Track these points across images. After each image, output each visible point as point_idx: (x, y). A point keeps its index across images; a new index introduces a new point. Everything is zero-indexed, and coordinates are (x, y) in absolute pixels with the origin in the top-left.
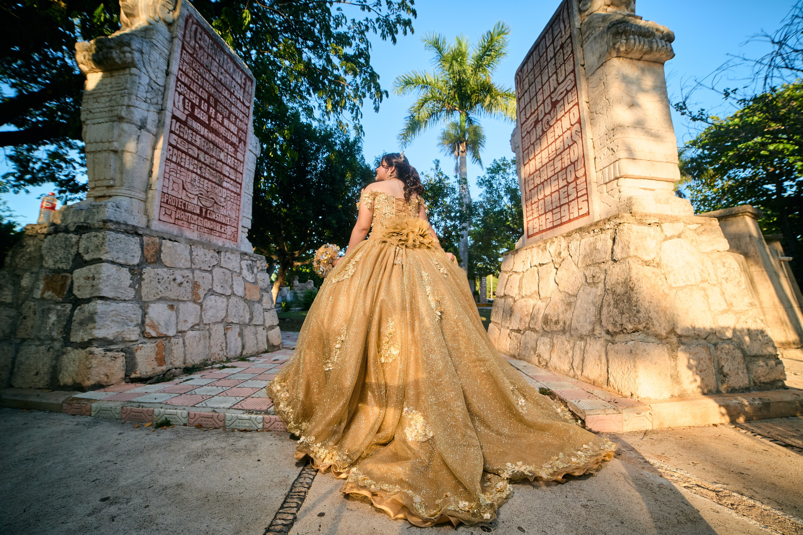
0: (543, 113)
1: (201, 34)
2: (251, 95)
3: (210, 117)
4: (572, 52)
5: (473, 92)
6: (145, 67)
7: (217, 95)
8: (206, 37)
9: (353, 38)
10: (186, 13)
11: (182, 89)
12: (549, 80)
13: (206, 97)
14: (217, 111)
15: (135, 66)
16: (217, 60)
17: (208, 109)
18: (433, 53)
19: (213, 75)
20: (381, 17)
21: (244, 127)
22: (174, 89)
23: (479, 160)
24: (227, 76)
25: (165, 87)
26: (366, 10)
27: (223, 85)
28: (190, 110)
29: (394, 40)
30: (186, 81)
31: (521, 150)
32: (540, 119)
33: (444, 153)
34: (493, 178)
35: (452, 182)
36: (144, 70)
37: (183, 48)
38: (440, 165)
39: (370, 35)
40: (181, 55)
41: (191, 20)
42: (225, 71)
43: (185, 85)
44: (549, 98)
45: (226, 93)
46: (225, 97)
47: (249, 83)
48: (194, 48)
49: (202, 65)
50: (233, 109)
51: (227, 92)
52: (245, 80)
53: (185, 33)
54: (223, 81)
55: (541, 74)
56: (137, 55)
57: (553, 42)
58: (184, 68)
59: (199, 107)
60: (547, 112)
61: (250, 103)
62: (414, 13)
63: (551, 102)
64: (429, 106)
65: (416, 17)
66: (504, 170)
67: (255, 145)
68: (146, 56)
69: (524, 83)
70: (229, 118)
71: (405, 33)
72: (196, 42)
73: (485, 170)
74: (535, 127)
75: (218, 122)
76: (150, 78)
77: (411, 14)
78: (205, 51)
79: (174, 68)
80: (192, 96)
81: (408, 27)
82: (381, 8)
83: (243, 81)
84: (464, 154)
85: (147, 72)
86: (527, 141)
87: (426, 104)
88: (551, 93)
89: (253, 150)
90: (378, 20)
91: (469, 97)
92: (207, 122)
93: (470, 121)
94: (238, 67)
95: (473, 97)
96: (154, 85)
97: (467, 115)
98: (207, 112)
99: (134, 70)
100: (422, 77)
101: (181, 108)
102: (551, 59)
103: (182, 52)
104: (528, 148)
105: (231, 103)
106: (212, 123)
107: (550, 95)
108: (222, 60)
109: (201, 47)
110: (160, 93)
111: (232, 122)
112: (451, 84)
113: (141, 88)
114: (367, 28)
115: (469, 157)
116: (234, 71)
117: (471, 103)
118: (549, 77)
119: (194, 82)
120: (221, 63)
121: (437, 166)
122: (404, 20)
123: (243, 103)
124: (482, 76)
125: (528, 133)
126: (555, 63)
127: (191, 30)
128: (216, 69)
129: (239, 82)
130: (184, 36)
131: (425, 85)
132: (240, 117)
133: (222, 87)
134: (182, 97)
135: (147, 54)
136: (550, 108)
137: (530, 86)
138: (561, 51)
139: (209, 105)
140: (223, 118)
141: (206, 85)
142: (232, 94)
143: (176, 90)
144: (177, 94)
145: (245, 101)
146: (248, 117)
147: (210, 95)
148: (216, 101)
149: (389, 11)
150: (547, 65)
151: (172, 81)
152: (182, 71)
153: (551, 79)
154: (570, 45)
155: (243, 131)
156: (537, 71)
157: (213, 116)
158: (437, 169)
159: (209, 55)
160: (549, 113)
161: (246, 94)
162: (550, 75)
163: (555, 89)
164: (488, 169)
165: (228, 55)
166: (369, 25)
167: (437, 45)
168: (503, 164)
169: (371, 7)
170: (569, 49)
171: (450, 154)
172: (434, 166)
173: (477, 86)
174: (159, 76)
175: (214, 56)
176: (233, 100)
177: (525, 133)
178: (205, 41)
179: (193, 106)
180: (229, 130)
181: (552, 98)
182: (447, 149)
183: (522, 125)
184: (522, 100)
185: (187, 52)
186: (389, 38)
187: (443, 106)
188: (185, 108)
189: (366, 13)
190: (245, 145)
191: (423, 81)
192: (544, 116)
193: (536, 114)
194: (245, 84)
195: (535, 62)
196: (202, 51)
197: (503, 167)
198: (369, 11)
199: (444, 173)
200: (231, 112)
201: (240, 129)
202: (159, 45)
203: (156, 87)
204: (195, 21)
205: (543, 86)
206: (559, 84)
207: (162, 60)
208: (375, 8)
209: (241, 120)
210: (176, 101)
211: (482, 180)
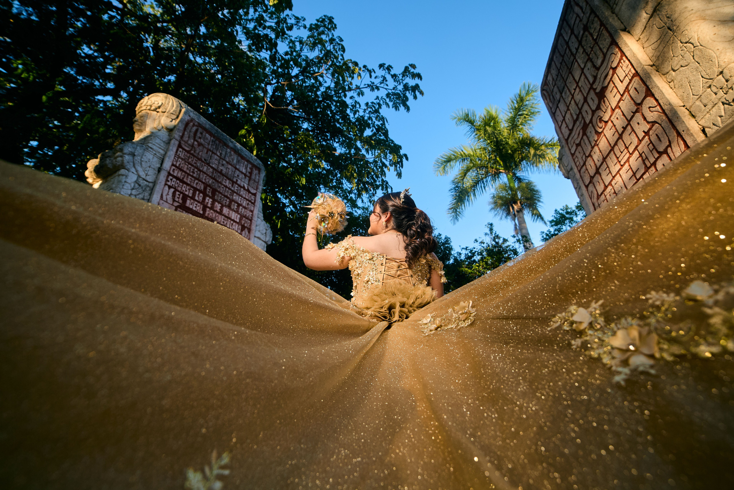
0: (590, 112)
1: (201, 133)
2: (258, 182)
3: (205, 208)
4: (602, 24)
5: (514, 151)
6: (135, 167)
7: (216, 185)
8: (207, 135)
9: (370, 118)
10: (187, 118)
11: (173, 182)
12: (583, 72)
13: (202, 188)
14: (214, 201)
15: (124, 168)
16: (218, 154)
17: (204, 199)
18: (466, 127)
19: (212, 167)
20: (390, 91)
21: (249, 214)
22: (163, 183)
23: (539, 216)
24: (230, 166)
25: (155, 183)
26: (376, 90)
27: (223, 175)
28: (181, 201)
29: (408, 109)
30: (179, 175)
31: (576, 170)
32: (588, 122)
33: (499, 217)
34: (559, 230)
35: (512, 243)
36: (133, 170)
37: (180, 146)
38: (495, 228)
39: (384, 111)
40: (177, 152)
41: (192, 124)
42: (227, 163)
43: (177, 178)
44: (592, 92)
45: (227, 183)
46: (226, 187)
47: (255, 172)
48: (192, 146)
49: (200, 159)
50: (235, 197)
51: (228, 181)
52: (251, 169)
53: (183, 134)
54: (224, 172)
55: (570, 73)
56: (127, 158)
57: (572, 32)
58: (178, 163)
59: (193, 198)
60: (594, 108)
61: (257, 189)
62: (419, 76)
63: (596, 94)
64: (472, 175)
65: (421, 79)
66: (571, 219)
67: (264, 231)
68: (138, 158)
69: (554, 93)
70: (229, 207)
71: (415, 97)
72: (195, 140)
73: (548, 223)
74: (584, 134)
75: (216, 211)
76: (139, 176)
77: (416, 79)
78: (204, 147)
79: (167, 165)
80: (184, 188)
81: (417, 91)
82: (387, 83)
83: (249, 170)
84: (521, 214)
85: (137, 171)
86: (579, 156)
87: (469, 174)
88: (592, 85)
89: (262, 237)
90: (388, 95)
91: (512, 156)
92: (201, 212)
93: (519, 180)
94: (243, 158)
95: (516, 155)
96: (141, 182)
97: (514, 174)
98: (203, 202)
99: (123, 171)
100: (458, 150)
101: (170, 201)
102: (577, 49)
103: (177, 150)
104: (584, 164)
105: (233, 192)
106: (207, 213)
107: (591, 88)
108: (224, 153)
109: (200, 144)
110: (148, 189)
111: (233, 210)
112: (490, 149)
113: (127, 186)
114: (380, 105)
115: (527, 216)
116: (238, 162)
117: (515, 162)
118: (583, 70)
119: (189, 175)
120: (223, 156)
121: (491, 230)
122: (412, 87)
123: (248, 191)
124: (519, 135)
125: (578, 145)
126: (584, 50)
127: (190, 131)
128: (216, 162)
129: (244, 171)
130: (182, 137)
131: (464, 158)
132: (244, 205)
133: (222, 177)
134: (172, 190)
135: (139, 155)
136: (596, 101)
137: (561, 93)
138: (586, 33)
139: (205, 195)
140: (222, 207)
141: (203, 177)
142: (234, 183)
143: (166, 184)
144: (167, 188)
145: (250, 189)
146: (254, 204)
147: (206, 185)
148: (214, 191)
149: (396, 84)
150: (575, 58)
151: (163, 176)
152: (175, 166)
153: (585, 71)
154: (596, 19)
155: (247, 218)
156: (564, 73)
157: (209, 205)
158: (491, 233)
159: (208, 150)
160: (598, 108)
161: (252, 182)
162: (582, 66)
163: (595, 77)
164: (551, 222)
165: (231, 149)
166: (381, 102)
167: (468, 120)
168: (567, 213)
169: (378, 85)
170: (597, 25)
171: (506, 217)
172: (488, 231)
173: (517, 143)
174: (149, 173)
175: (215, 151)
176: (236, 188)
177: (574, 147)
178: (205, 139)
179: (185, 198)
180: (230, 219)
181: (595, 90)
182: (501, 213)
183: (567, 140)
184: (558, 112)
185: (183, 149)
186: (402, 108)
187: (487, 173)
188: (174, 200)
189: (376, 93)
190: (249, 232)
191: (461, 155)
192: (593, 115)
193: (580, 119)
194: (251, 173)
195: (559, 66)
196: (201, 148)
197: (567, 216)
198: (378, 89)
199: (500, 235)
200: (232, 201)
201: (242, 216)
202: (154, 147)
203: (143, 183)
204: (196, 124)
205: (577, 83)
206: (598, 69)
207: (156, 159)
208: (382, 85)
209: (245, 208)
210: (164, 195)
211: (547, 235)
